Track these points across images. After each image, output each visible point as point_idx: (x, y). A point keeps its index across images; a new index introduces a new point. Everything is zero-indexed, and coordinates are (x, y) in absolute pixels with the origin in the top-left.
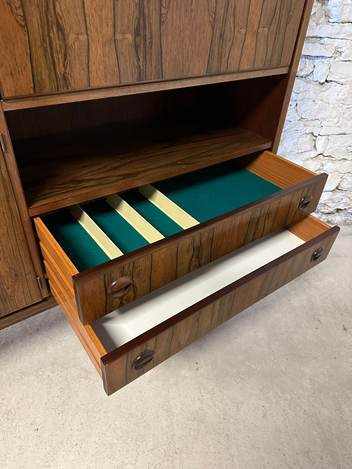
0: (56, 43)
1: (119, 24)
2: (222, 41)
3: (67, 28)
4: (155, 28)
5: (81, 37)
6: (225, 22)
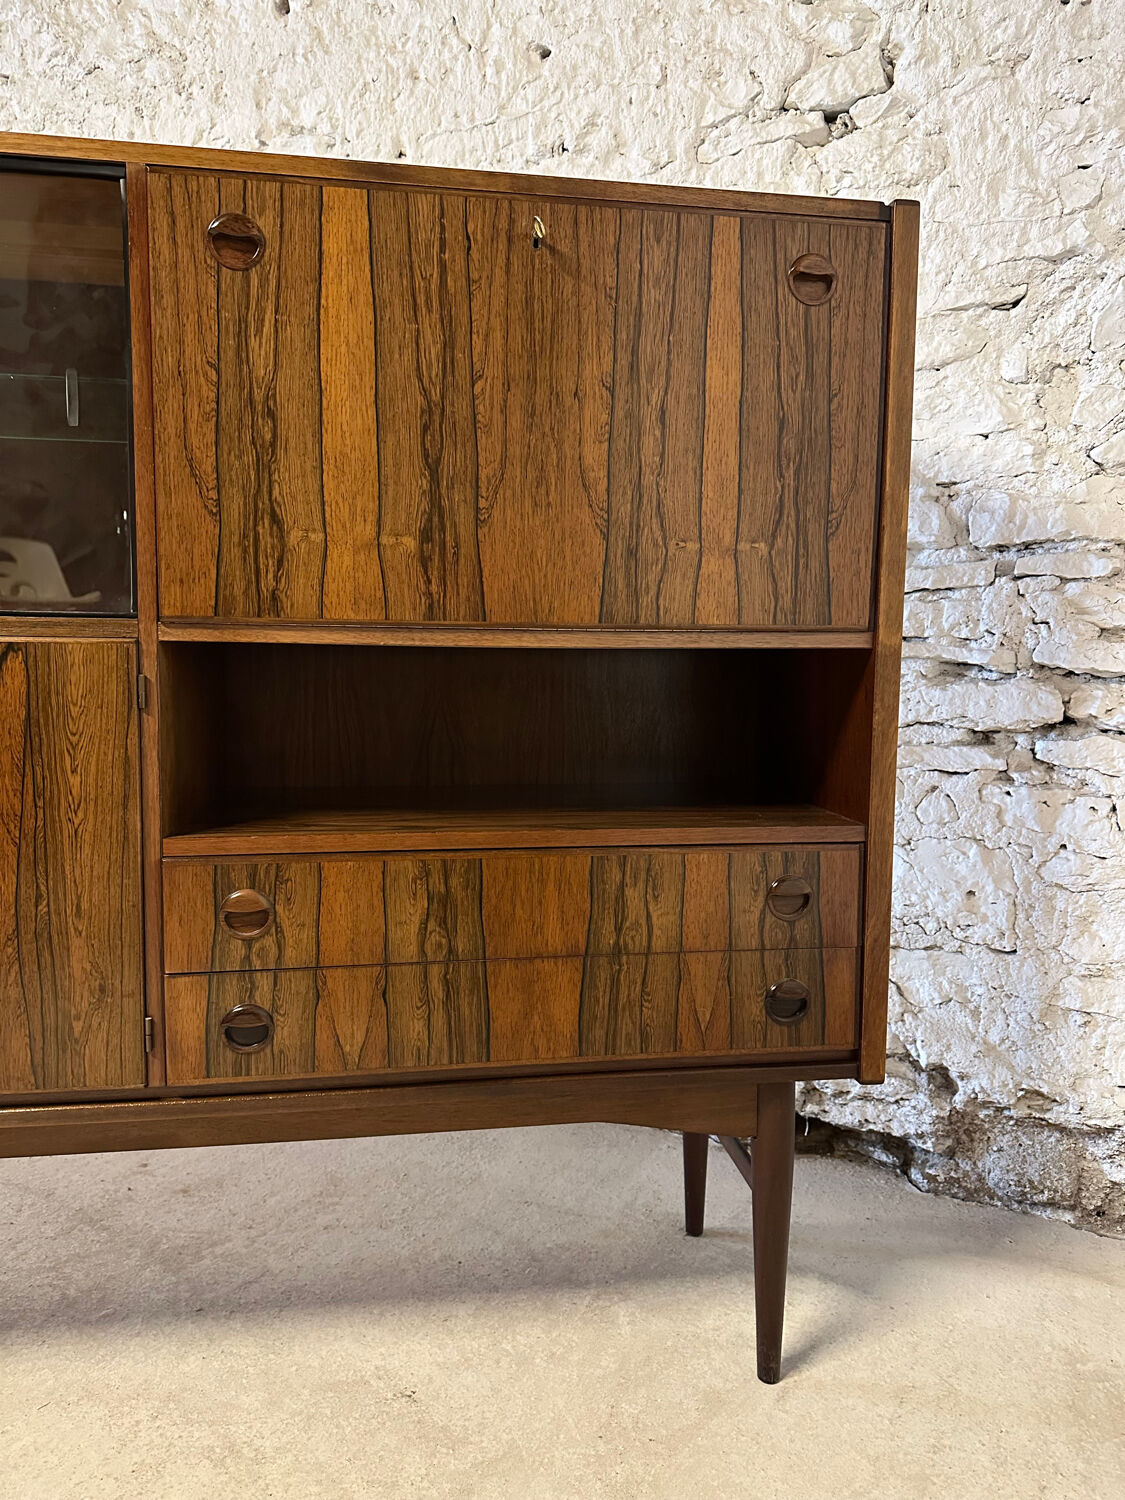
1: (388, 519)
2: (633, 564)
4: (465, 531)
6: (637, 528)
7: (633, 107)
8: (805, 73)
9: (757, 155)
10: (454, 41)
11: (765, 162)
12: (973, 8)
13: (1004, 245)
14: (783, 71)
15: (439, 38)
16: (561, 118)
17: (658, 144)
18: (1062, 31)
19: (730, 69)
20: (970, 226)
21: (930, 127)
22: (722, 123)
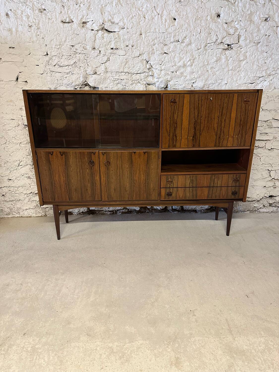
0: (175, 139)
1: (189, 135)
2: (220, 139)
3: (177, 136)
4: (198, 136)
5: (180, 138)
6: (220, 134)
7: (194, 36)
8: (225, 37)
9: (216, 51)
10: (155, 12)
12: (253, 32)
13: (253, 74)
14: (222, 36)
15: (151, 10)
16: (179, 35)
17: (198, 45)
18: (265, 40)
19: (213, 33)
21: (245, 52)
22: (210, 43)
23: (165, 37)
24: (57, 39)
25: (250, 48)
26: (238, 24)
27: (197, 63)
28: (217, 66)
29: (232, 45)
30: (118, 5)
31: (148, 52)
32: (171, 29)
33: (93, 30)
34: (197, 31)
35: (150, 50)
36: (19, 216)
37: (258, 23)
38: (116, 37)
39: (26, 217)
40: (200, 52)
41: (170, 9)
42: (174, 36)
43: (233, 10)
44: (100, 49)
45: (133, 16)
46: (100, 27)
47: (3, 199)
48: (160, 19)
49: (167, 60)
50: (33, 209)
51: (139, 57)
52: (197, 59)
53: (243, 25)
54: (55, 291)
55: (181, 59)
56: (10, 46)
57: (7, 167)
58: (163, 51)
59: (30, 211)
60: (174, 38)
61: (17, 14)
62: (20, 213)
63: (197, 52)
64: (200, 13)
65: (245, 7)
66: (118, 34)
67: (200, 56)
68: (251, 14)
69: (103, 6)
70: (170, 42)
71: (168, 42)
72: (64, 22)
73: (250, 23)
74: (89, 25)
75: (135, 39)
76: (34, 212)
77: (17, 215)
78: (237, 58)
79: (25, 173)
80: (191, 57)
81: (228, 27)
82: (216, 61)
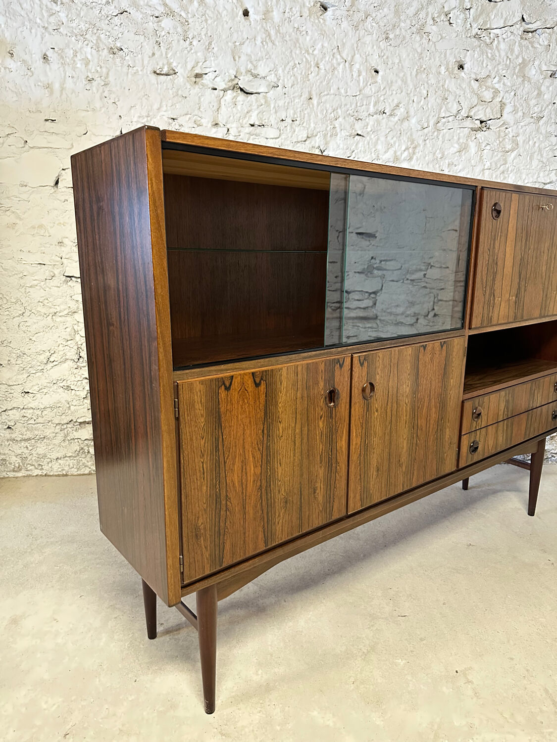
7: (414, 103)
8: (475, 106)
9: (458, 132)
10: (339, 57)
11: (461, 135)
12: (529, 98)
13: (532, 177)
14: (470, 104)
15: (332, 53)
16: (385, 101)
17: (423, 120)
18: (553, 113)
19: (451, 98)
20: (523, 169)
21: (514, 135)
22: (447, 117)
23: (358, 104)
24: (144, 105)
25: (524, 128)
26: (499, 82)
27: (420, 156)
28: (462, 161)
29: (488, 122)
30: (267, 43)
31: (324, 133)
32: (371, 89)
33: (216, 89)
34: (420, 93)
35: (328, 129)
36: (40, 474)
37: (538, 81)
38: (260, 102)
39: (56, 476)
40: (427, 135)
41: (367, 53)
42: (376, 102)
43: (490, 55)
44: (228, 126)
45: (295, 64)
46: (230, 84)
47: (8, 436)
48: (348, 71)
49: (363, 149)
50: (71, 459)
51: (305, 141)
52: (422, 146)
53: (509, 84)
54: (132, 631)
55: (389, 146)
56: (46, 118)
57: (21, 365)
58: (354, 131)
59: (65, 462)
60: (374, 106)
61: (66, 57)
62: (43, 467)
63: (420, 133)
64: (426, 61)
65: (512, 51)
66: (265, 97)
67: (428, 141)
68: (524, 64)
69: (237, 44)
70: (367, 114)
71: (364, 113)
72: (158, 74)
73: (523, 81)
74: (206, 80)
75: (299, 106)
76: (73, 465)
77: (36, 470)
78: (500, 146)
79: (60, 379)
80: (409, 143)
81: (480, 86)
82: (459, 152)
